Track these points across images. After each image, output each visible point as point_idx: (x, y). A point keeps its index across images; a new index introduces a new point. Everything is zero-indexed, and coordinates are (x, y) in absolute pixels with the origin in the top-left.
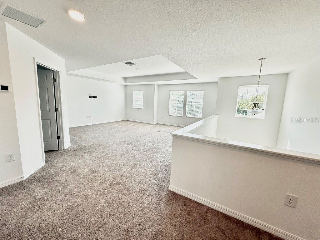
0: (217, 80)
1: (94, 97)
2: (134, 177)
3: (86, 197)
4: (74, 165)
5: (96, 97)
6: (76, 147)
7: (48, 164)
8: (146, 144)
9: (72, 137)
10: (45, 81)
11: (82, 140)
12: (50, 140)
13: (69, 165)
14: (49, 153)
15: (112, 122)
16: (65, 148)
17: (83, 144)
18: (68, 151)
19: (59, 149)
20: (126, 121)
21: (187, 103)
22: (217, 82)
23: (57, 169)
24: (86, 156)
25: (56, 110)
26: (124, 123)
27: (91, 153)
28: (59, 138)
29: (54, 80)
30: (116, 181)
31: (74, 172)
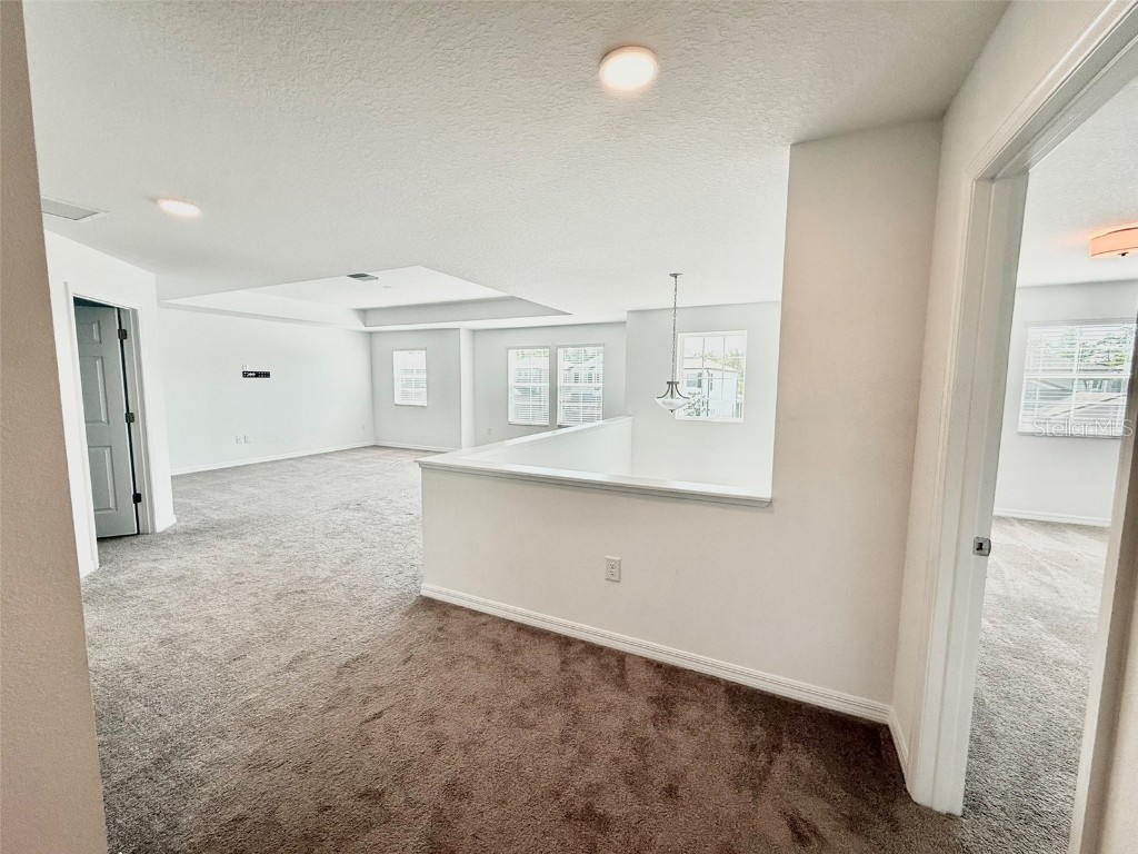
0: (622, 316)
1: (258, 375)
2: (344, 579)
3: (210, 620)
4: (184, 564)
5: (267, 375)
6: (193, 524)
7: (106, 567)
8: (410, 507)
9: (180, 500)
10: (96, 337)
11: (215, 507)
12: (112, 505)
13: (168, 565)
14: (108, 544)
15: (325, 454)
16: (159, 528)
17: (216, 516)
18: (167, 535)
19: (139, 533)
20: (375, 446)
21: (560, 383)
22: (625, 322)
23: (133, 576)
24: (221, 543)
25: (130, 418)
26: (366, 455)
27: (237, 536)
28: (140, 501)
29: (123, 334)
30: (295, 588)
31: (182, 578)
